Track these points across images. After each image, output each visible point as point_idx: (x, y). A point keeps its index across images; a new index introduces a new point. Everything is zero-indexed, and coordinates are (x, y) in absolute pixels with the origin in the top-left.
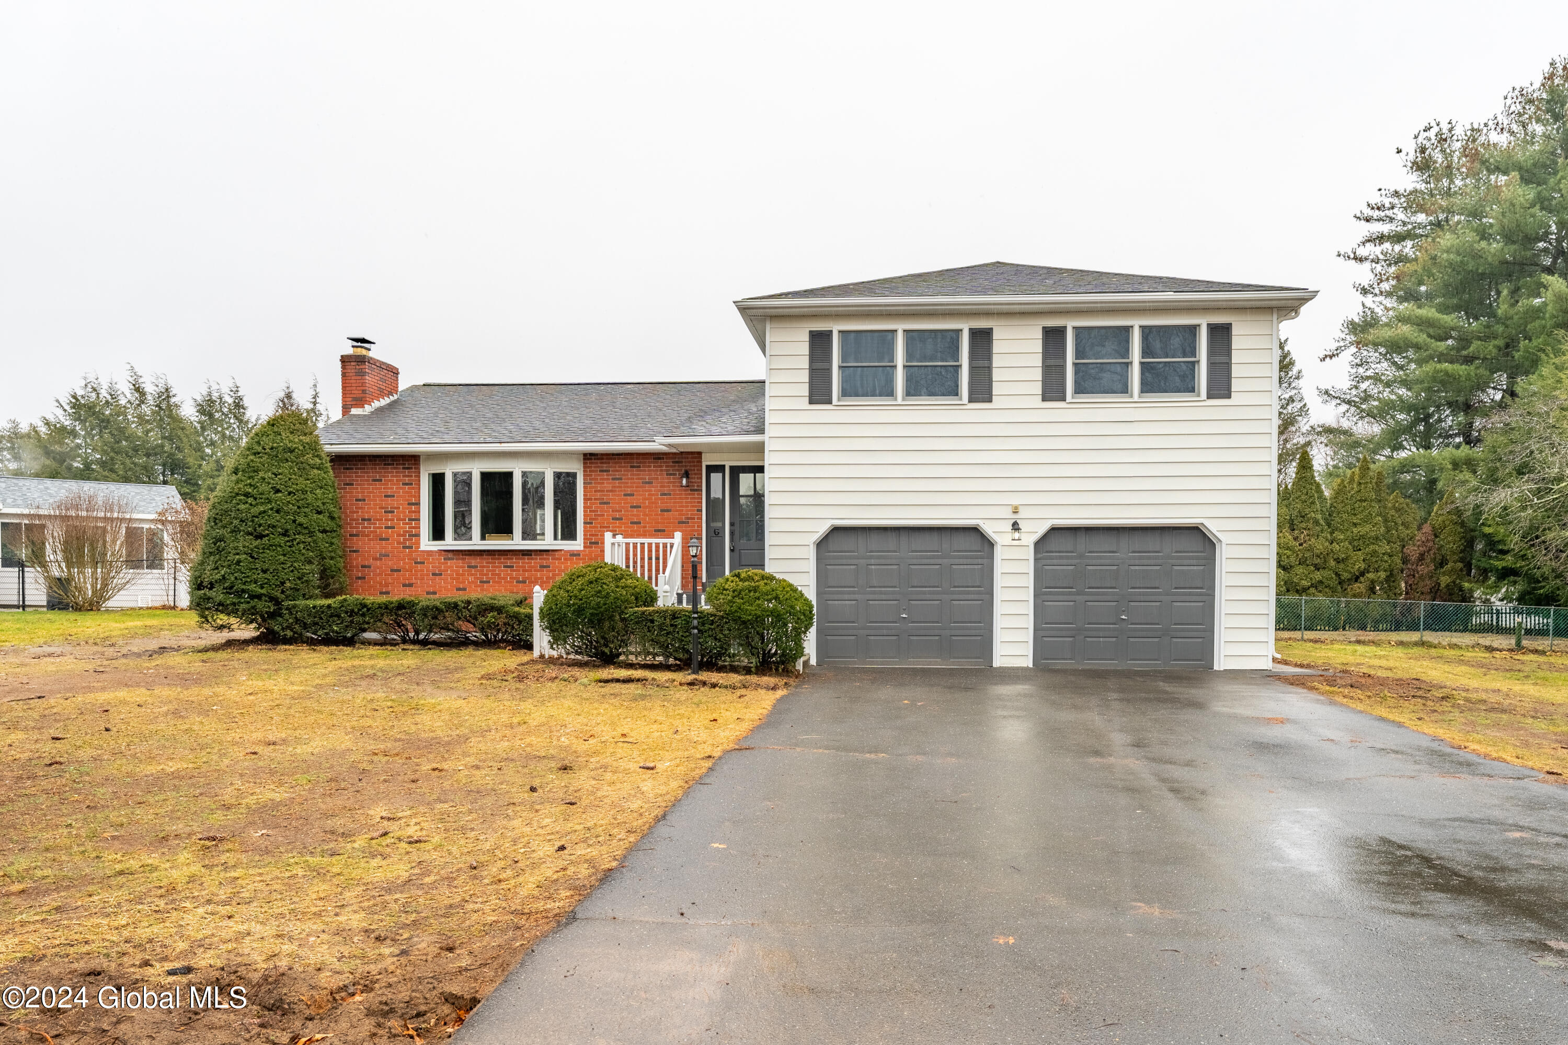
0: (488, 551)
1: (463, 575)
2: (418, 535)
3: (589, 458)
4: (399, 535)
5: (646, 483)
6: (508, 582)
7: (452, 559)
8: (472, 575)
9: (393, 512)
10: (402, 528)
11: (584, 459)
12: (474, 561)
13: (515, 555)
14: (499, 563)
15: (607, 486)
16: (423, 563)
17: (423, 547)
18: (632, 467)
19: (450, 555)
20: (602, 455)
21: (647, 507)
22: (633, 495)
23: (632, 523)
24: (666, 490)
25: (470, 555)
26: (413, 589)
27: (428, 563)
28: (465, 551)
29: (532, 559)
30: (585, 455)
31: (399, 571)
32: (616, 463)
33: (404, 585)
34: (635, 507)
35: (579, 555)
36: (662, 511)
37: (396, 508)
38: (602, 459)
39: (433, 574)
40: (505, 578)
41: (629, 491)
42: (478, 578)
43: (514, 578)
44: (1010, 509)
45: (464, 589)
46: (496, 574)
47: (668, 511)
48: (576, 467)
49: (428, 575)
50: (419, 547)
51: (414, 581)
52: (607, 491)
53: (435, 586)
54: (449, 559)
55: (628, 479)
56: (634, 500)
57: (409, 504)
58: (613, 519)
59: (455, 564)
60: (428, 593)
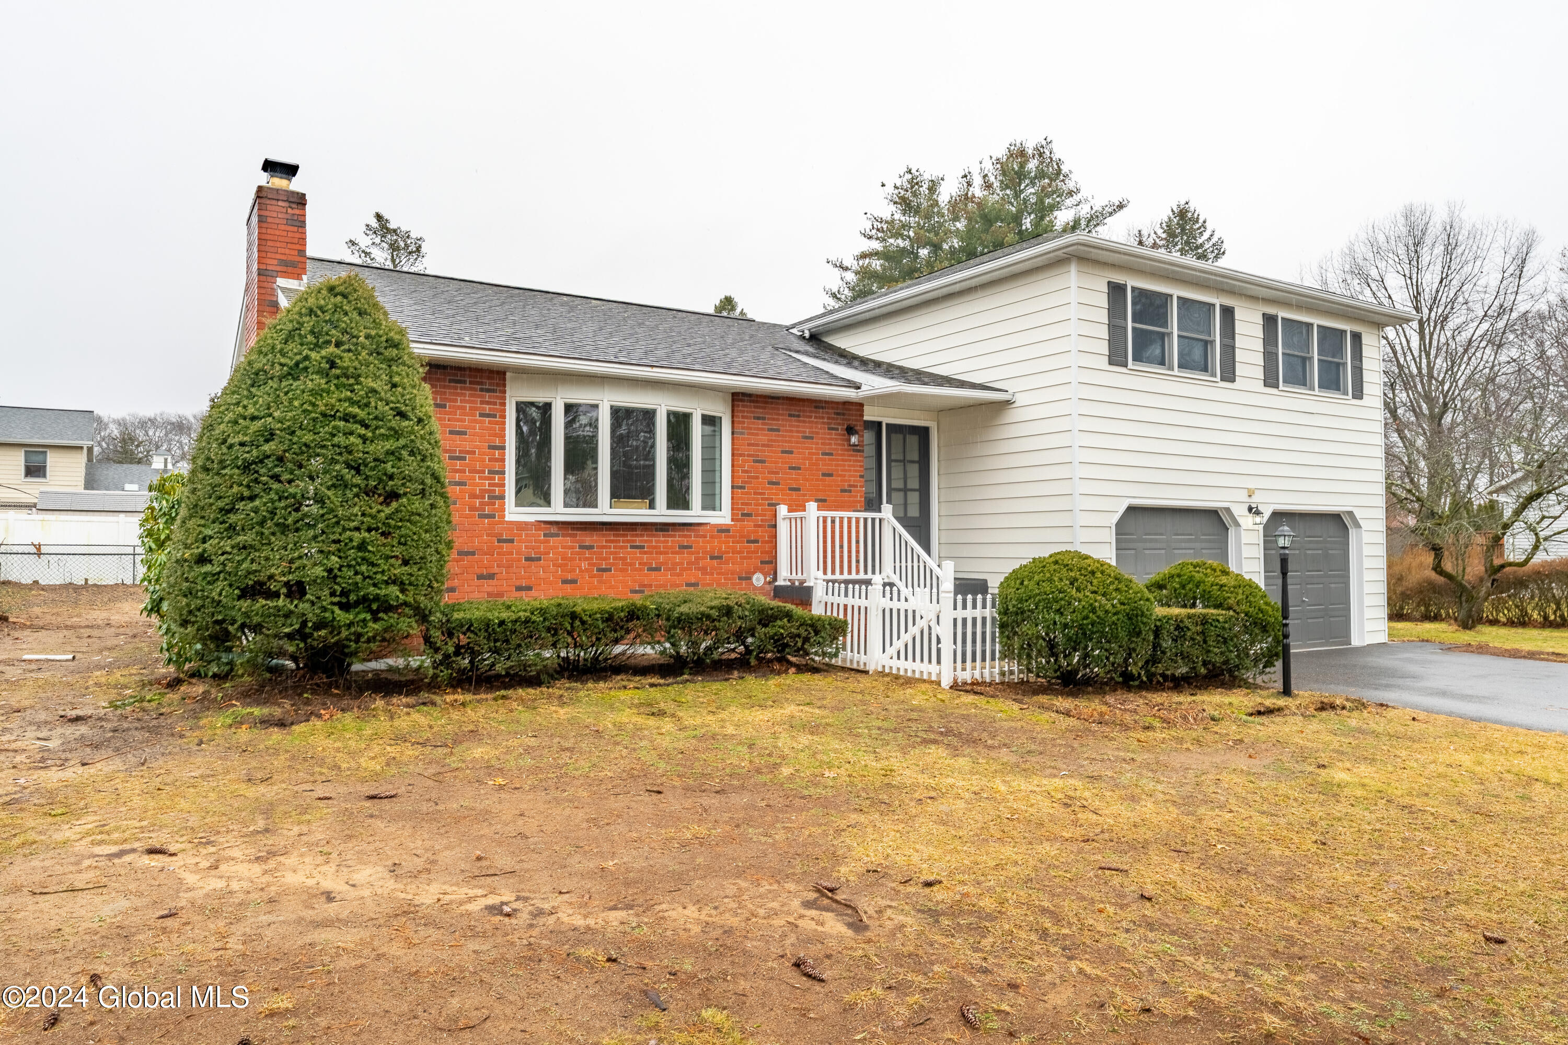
0: (610, 524)
1: (572, 559)
2: (502, 497)
3: (739, 398)
4: (473, 496)
5: (806, 438)
6: (636, 570)
7: (558, 535)
8: (586, 559)
9: (464, 459)
10: (477, 485)
11: (733, 400)
12: (589, 539)
13: (646, 530)
14: (624, 540)
15: (763, 438)
16: (512, 541)
17: (509, 517)
18: (790, 415)
19: (554, 530)
20: (757, 396)
21: (806, 469)
22: (791, 452)
23: (790, 489)
24: (827, 449)
25: (585, 529)
26: (494, 582)
27: (520, 541)
28: (577, 523)
29: (669, 536)
30: (734, 394)
31: (473, 554)
32: (773, 409)
33: (480, 577)
34: (794, 468)
35: (728, 531)
36: (824, 475)
37: (468, 452)
38: (757, 402)
39: (527, 559)
40: (632, 564)
41: (787, 446)
42: (594, 565)
43: (645, 564)
44: (1245, 493)
45: (574, 582)
46: (621, 558)
47: (830, 475)
48: (721, 410)
49: (519, 560)
50: (504, 516)
51: (496, 570)
52: (763, 445)
53: (530, 578)
54: (552, 535)
55: (787, 431)
56: (795, 459)
57: (490, 447)
58: (769, 483)
59: (560, 542)
60: (519, 589)
